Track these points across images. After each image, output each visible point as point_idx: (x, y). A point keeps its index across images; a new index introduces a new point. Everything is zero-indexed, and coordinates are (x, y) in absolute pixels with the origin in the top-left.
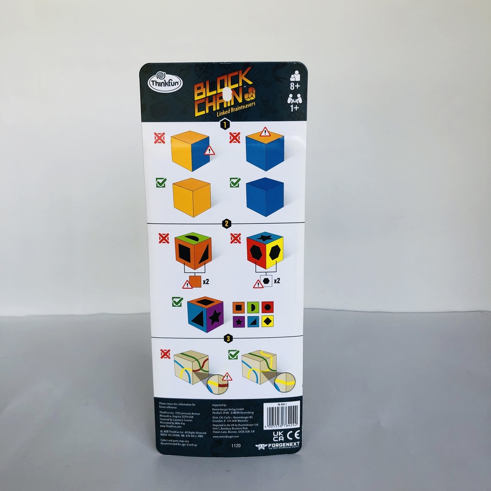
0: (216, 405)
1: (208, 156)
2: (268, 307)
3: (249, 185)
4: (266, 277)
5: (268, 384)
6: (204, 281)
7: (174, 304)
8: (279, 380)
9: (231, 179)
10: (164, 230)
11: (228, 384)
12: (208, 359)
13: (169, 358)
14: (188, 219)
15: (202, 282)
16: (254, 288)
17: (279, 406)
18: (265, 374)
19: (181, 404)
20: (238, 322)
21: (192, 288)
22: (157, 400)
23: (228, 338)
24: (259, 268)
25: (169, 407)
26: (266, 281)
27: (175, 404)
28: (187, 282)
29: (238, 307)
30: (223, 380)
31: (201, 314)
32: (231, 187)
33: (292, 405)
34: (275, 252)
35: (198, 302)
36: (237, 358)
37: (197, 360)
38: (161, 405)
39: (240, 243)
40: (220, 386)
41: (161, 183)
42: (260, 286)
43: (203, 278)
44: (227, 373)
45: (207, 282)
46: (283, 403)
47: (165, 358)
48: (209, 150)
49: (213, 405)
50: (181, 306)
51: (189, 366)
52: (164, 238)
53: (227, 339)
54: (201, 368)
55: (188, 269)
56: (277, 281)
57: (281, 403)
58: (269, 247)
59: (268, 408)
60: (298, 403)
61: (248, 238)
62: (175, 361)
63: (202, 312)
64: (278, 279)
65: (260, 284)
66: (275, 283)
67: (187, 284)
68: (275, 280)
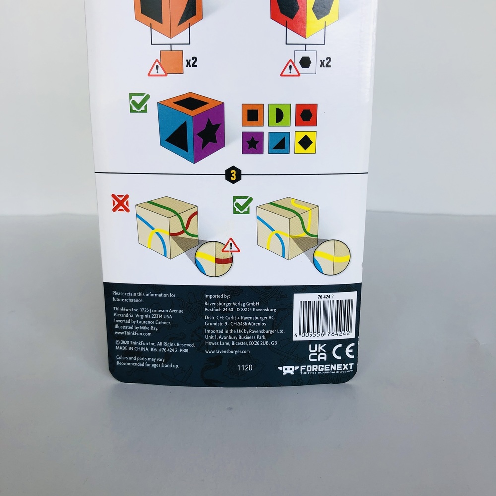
0: (211, 296)
2: (307, 115)
4: (305, 54)
5: (303, 260)
6: (189, 62)
8: (323, 253)
11: (232, 258)
12: (196, 213)
13: (128, 210)
15: (185, 63)
16: (282, 75)
17: (320, 299)
18: (298, 240)
19: (150, 294)
20: (252, 144)
21: (166, 75)
22: (109, 288)
23: (233, 175)
24: (293, 36)
25: (130, 300)
26: (305, 62)
27: (139, 294)
28: (157, 64)
29: (252, 114)
30: (223, 251)
31: (184, 126)
33: (343, 299)
36: (248, 212)
37: (177, 214)
38: (116, 296)
40: (218, 261)
42: (294, 72)
44: (231, 239)
45: (193, 63)
46: (328, 294)
47: (120, 210)
49: (206, 296)
50: (145, 111)
51: (164, 224)
53: (231, 175)
54: (185, 229)
55: (158, 37)
56: (325, 64)
57: (323, 294)
59: (300, 302)
60: (352, 295)
62: (138, 216)
63: (185, 123)
64: (327, 59)
65: (293, 67)
66: (321, 67)
67: (157, 67)
68: (321, 60)
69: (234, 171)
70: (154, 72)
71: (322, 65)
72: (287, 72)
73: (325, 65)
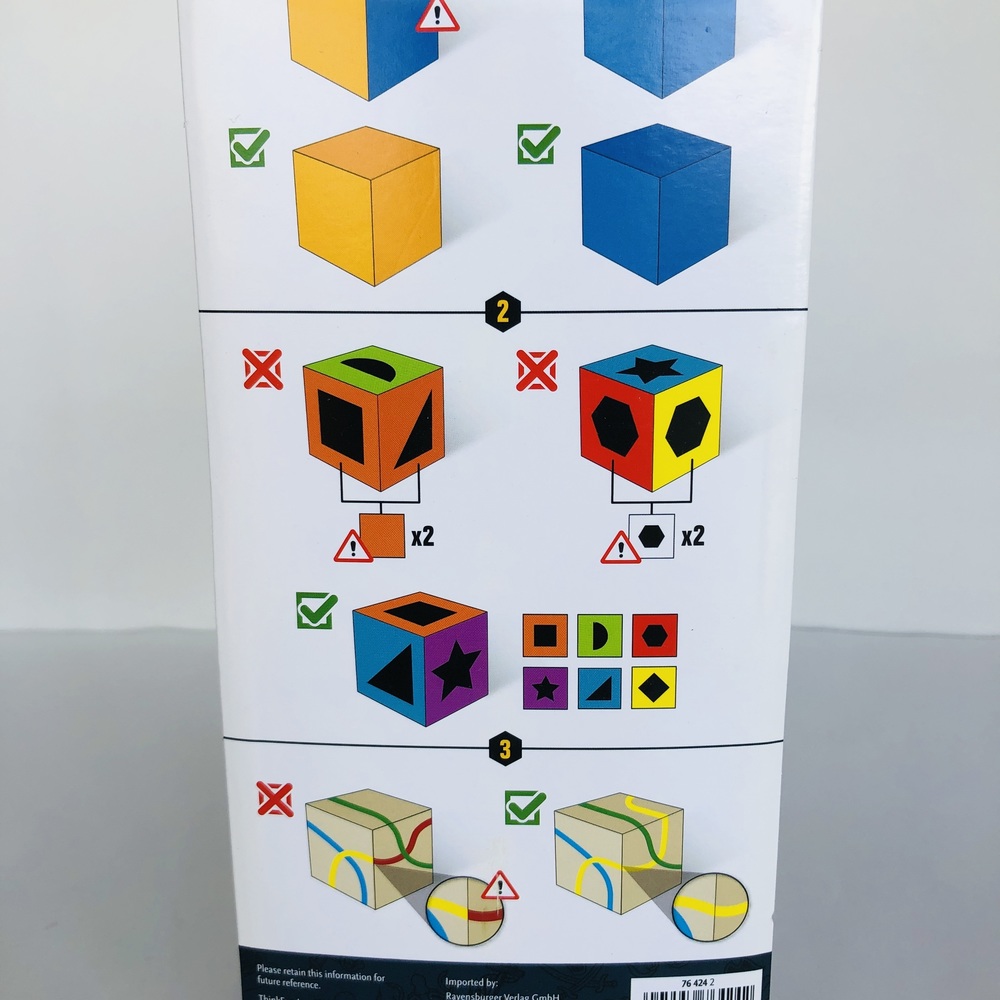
0: (459, 983)
1: (432, 35)
2: (656, 635)
3: (594, 154)
4: (652, 521)
5: (651, 914)
6: (416, 535)
7: (305, 620)
8: (689, 902)
9: (521, 128)
10: (262, 336)
11: (502, 911)
12: (429, 822)
13: (290, 814)
14: (354, 292)
15: (409, 538)
16: (604, 561)
17: (686, 989)
18: (640, 877)
19: (333, 975)
20: (544, 690)
21: (370, 560)
22: (250, 958)
23: (505, 749)
24: (626, 488)
25: (292, 983)
26: (652, 536)
27: (311, 973)
28: (353, 538)
29: (544, 634)
30: (484, 896)
31: (406, 655)
32: (522, 160)
33: (735, 986)
34: (690, 426)
35: (394, 612)
36: (536, 821)
37: (390, 824)
38: (264, 975)
39: (553, 387)
40: (473, 916)
41: (248, 152)
42: (628, 554)
43: (413, 524)
44: (500, 873)
45: (425, 537)
46: (703, 978)
47: (273, 812)
48: (437, 10)
49: (448, 982)
50: (328, 626)
51: (362, 843)
52: (262, 369)
53: (501, 749)
54: (406, 852)
55: (355, 488)
56: (694, 537)
57: (693, 979)
58: (666, 404)
59: (645, 995)
60: (754, 978)
61: (585, 371)
62: (309, 825)
63: (408, 650)
64: (696, 529)
65: (626, 546)
66: (684, 544)
67: (353, 544)
68: (684, 532)
69: (508, 743)
70: (347, 553)
71: (686, 540)
72: (614, 554)
73: (692, 541)
